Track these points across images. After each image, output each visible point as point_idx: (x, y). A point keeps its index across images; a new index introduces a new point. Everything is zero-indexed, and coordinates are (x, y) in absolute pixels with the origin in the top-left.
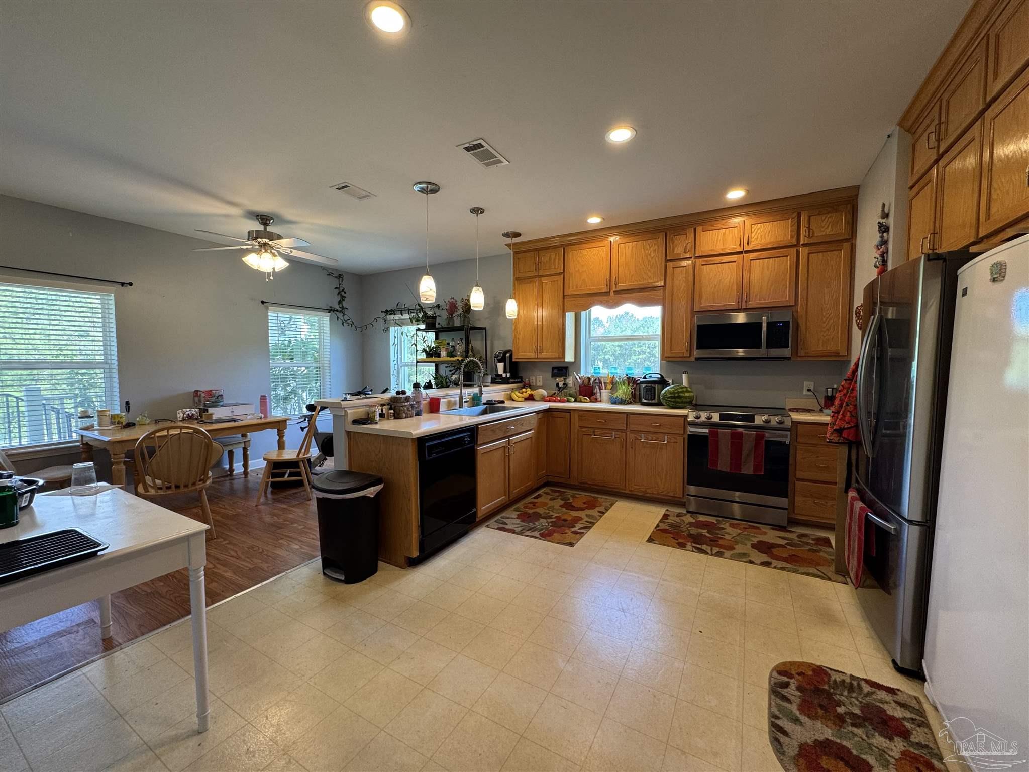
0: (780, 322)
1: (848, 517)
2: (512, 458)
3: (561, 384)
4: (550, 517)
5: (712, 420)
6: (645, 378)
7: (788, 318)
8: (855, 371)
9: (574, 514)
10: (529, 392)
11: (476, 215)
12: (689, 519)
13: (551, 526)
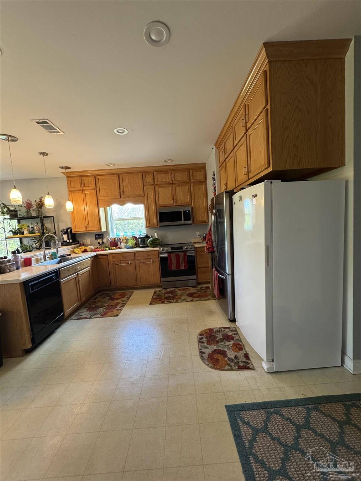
0: (187, 211)
1: (213, 277)
2: (80, 282)
3: (101, 243)
4: (104, 306)
5: (168, 250)
6: (140, 236)
7: (189, 209)
8: (211, 228)
9: (115, 302)
10: (84, 248)
11: (43, 156)
12: (164, 291)
13: (106, 310)
